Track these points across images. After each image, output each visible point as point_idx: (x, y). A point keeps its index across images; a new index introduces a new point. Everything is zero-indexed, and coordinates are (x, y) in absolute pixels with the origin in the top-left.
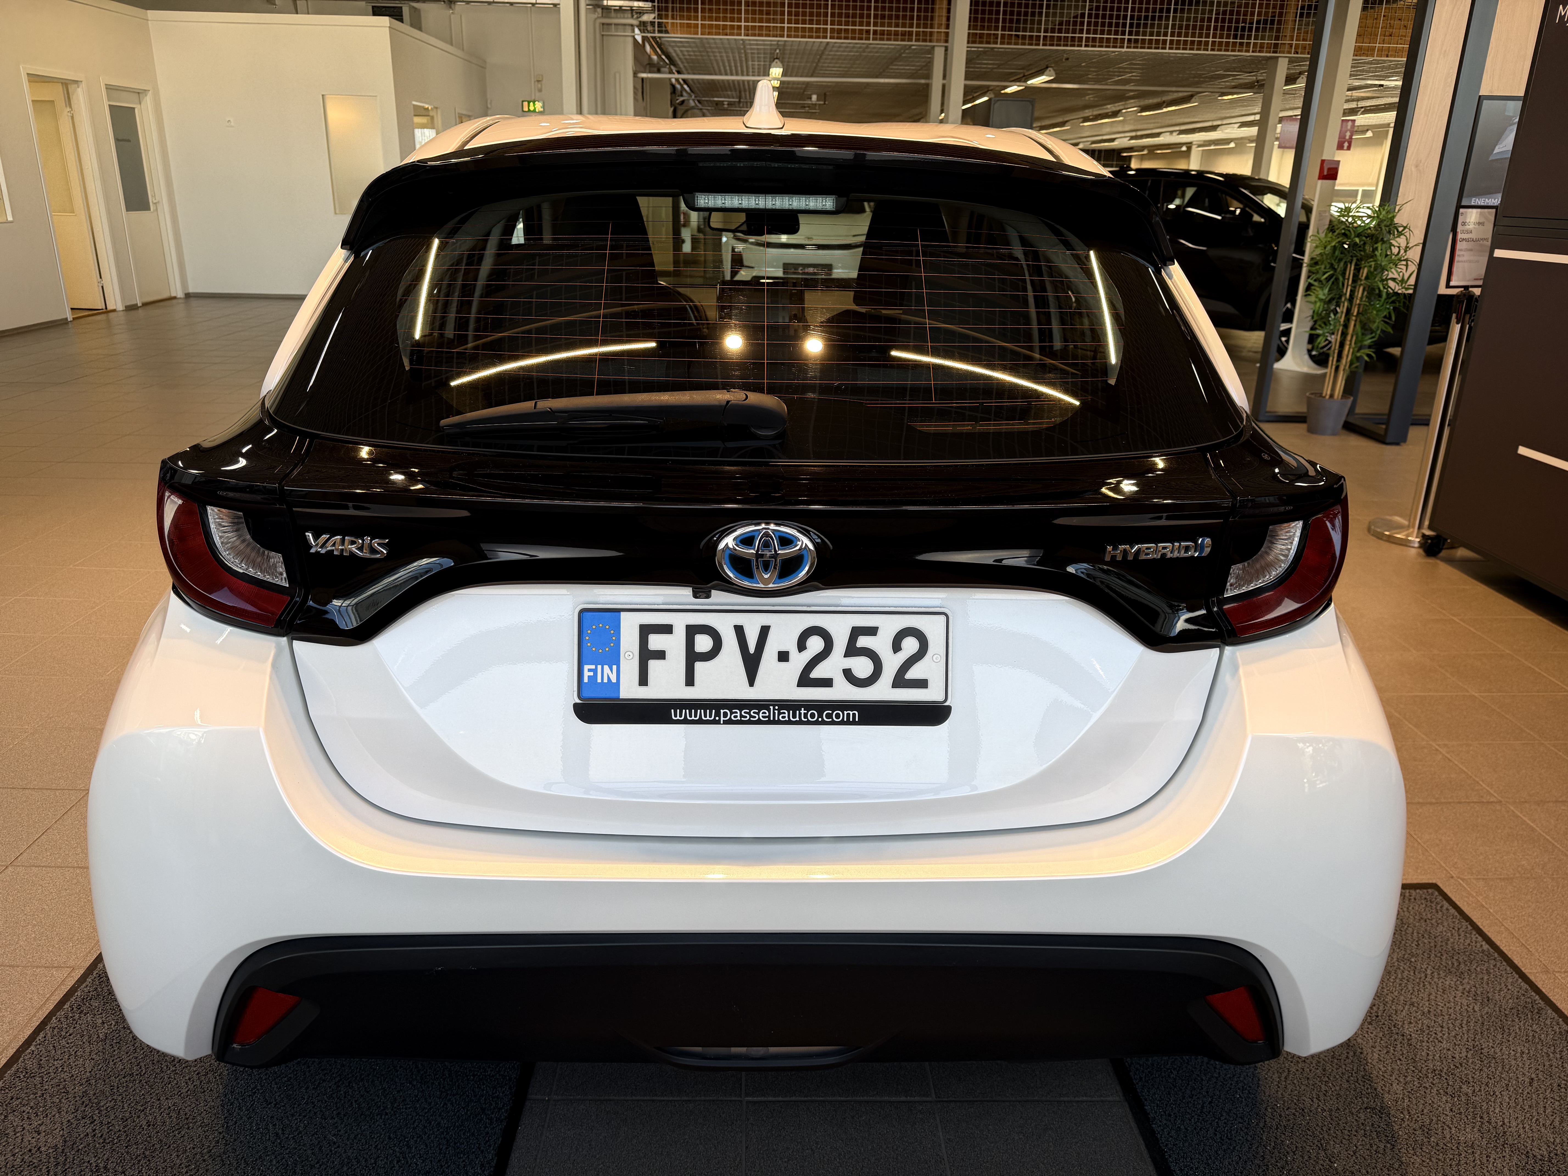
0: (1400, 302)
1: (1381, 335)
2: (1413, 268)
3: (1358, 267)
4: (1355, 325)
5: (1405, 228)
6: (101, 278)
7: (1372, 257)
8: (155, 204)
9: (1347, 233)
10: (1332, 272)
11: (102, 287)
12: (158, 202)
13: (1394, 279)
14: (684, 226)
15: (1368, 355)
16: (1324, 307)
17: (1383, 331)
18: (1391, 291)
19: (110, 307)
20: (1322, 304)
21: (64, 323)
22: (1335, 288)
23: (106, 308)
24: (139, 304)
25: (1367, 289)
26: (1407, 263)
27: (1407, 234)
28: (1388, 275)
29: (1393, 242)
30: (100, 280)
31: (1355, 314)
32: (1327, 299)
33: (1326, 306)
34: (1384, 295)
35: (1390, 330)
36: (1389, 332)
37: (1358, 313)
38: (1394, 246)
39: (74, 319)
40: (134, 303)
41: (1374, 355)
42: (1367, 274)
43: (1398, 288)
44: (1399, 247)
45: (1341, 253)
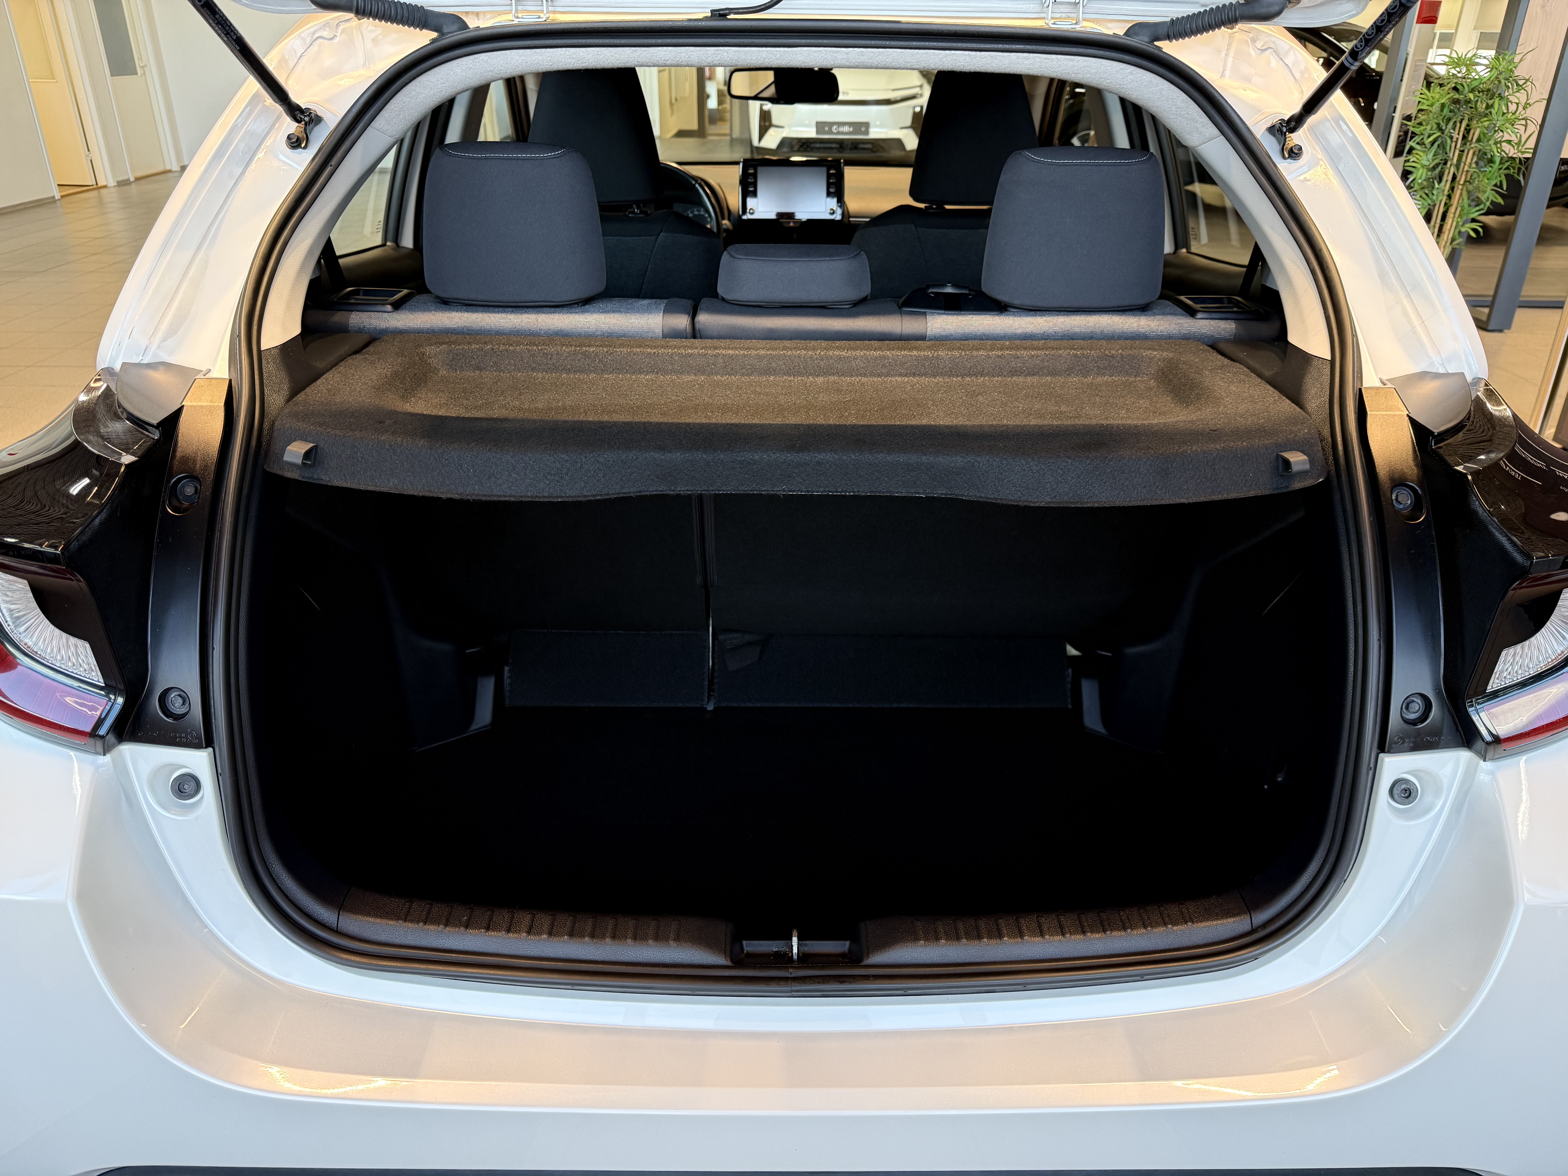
0: (1514, 168)
1: (1490, 206)
2: (1533, 129)
3: (1468, 128)
4: (1461, 194)
5: (1527, 80)
6: (89, 151)
7: (1486, 115)
8: (143, 67)
9: (1459, 87)
10: (1439, 134)
11: (91, 161)
12: (146, 66)
13: (1509, 142)
14: (710, 79)
15: (1475, 230)
16: (1427, 175)
17: (1492, 203)
18: (1505, 156)
19: (100, 184)
20: (1425, 171)
21: (52, 201)
22: (1441, 152)
23: (97, 184)
24: (132, 179)
25: (1477, 153)
26: (1526, 122)
27: (1529, 89)
28: (1503, 136)
29: (1511, 98)
30: (88, 153)
31: (1462, 182)
32: (1431, 166)
33: (1429, 173)
34: (1498, 160)
35: (1500, 200)
36: (1500, 204)
37: (1465, 181)
38: (1512, 103)
39: (62, 197)
40: (126, 178)
41: (1480, 230)
42: (1479, 136)
43: (1512, 152)
44: (1517, 104)
45: (1450, 112)
